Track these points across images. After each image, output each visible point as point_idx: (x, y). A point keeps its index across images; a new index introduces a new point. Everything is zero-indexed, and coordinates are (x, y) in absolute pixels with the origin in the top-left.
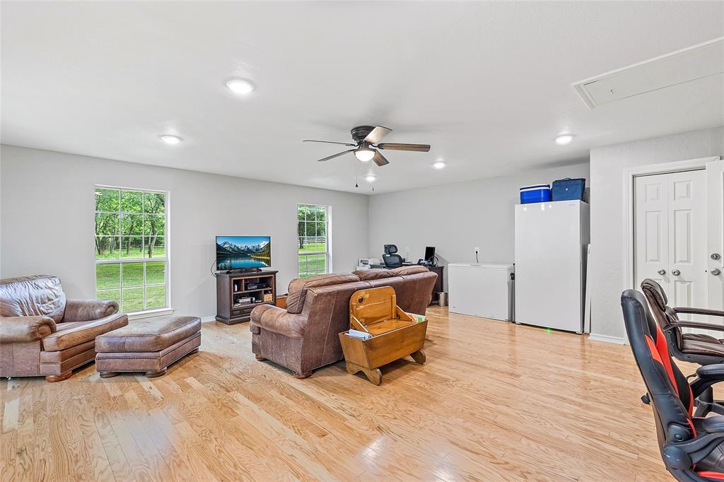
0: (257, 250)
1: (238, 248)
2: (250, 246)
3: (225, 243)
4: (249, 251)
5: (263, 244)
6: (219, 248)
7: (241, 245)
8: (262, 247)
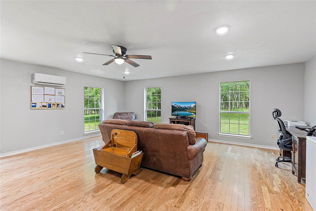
0: (190, 108)
1: (181, 107)
2: (186, 106)
3: (175, 105)
4: (186, 108)
5: (192, 105)
6: (173, 106)
7: (183, 106)
8: (192, 106)
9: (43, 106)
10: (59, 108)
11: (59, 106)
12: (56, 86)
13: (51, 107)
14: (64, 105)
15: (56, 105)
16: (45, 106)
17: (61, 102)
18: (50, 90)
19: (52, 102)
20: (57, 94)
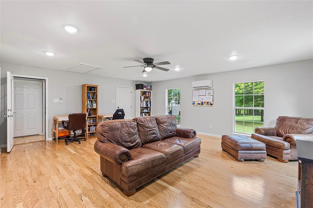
9: (199, 104)
10: (208, 106)
11: (208, 104)
12: (207, 88)
13: (203, 105)
14: (212, 103)
15: (206, 103)
16: (200, 104)
17: (210, 101)
18: (203, 92)
19: (204, 101)
20: (207, 94)
